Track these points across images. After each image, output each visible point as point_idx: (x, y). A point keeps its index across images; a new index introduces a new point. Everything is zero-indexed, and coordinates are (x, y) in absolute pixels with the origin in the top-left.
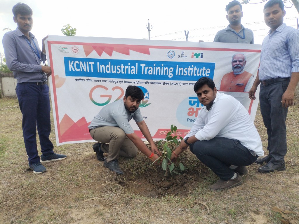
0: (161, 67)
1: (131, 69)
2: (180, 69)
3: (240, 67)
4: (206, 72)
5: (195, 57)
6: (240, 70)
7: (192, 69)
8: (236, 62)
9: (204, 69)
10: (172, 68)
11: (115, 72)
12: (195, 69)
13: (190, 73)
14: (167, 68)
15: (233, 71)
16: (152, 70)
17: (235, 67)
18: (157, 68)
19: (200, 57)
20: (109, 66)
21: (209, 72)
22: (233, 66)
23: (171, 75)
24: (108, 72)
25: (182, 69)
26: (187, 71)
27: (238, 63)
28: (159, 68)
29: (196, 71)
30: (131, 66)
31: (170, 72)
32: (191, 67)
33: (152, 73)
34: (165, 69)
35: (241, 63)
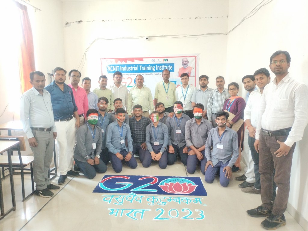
0: (149, 66)
1: (135, 68)
2: (158, 67)
3: (186, 64)
4: (171, 68)
5: (164, 61)
6: (186, 66)
7: (163, 67)
8: (184, 62)
9: (169, 66)
10: (154, 67)
11: (128, 70)
12: (165, 67)
13: (163, 69)
14: (152, 67)
15: (183, 67)
16: (145, 68)
17: (184, 65)
18: (147, 67)
19: (167, 61)
20: (126, 67)
21: (172, 68)
22: (183, 64)
23: (154, 70)
24: (125, 70)
25: (159, 67)
26: (161, 67)
27: (185, 62)
28: (148, 67)
29: (166, 67)
30: (135, 67)
31: (153, 68)
32: (163, 66)
33: (145, 70)
34: (151, 67)
35: (186, 63)
